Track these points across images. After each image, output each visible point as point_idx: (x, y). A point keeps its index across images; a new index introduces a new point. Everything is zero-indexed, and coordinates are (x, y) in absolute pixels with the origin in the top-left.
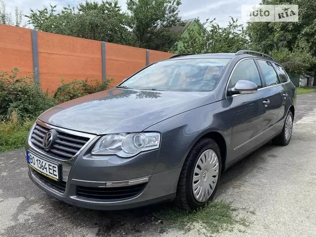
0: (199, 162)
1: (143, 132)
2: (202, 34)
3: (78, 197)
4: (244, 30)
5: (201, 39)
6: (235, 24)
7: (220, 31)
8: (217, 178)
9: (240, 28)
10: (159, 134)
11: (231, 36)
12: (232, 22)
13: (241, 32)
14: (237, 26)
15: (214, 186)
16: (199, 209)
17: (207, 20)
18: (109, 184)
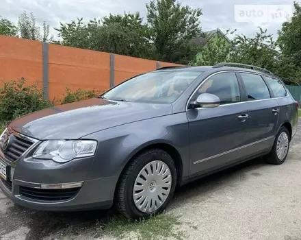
0: (142, 172)
1: (79, 139)
2: (222, 46)
3: (21, 197)
4: (273, 40)
5: (221, 51)
6: (263, 35)
7: (247, 42)
8: (169, 190)
9: (269, 39)
10: (95, 142)
11: (259, 48)
12: (260, 32)
13: (270, 44)
14: (265, 37)
15: (164, 198)
16: (142, 219)
17: (227, 31)
18: (44, 186)
